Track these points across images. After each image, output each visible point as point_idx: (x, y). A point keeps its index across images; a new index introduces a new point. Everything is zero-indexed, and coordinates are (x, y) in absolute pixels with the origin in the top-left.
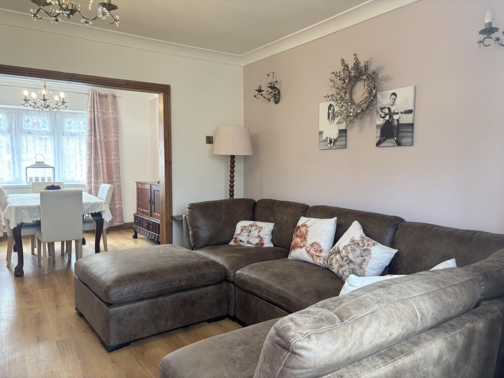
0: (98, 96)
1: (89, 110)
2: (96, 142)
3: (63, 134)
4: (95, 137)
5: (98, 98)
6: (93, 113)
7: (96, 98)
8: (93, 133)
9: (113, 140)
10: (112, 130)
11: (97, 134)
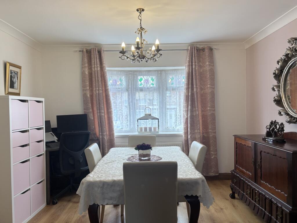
0: (196, 50)
1: (187, 64)
2: (192, 94)
3: (167, 90)
4: (192, 89)
5: (196, 52)
6: (191, 67)
7: (194, 52)
8: (190, 86)
9: (210, 91)
10: (209, 82)
11: (195, 86)
